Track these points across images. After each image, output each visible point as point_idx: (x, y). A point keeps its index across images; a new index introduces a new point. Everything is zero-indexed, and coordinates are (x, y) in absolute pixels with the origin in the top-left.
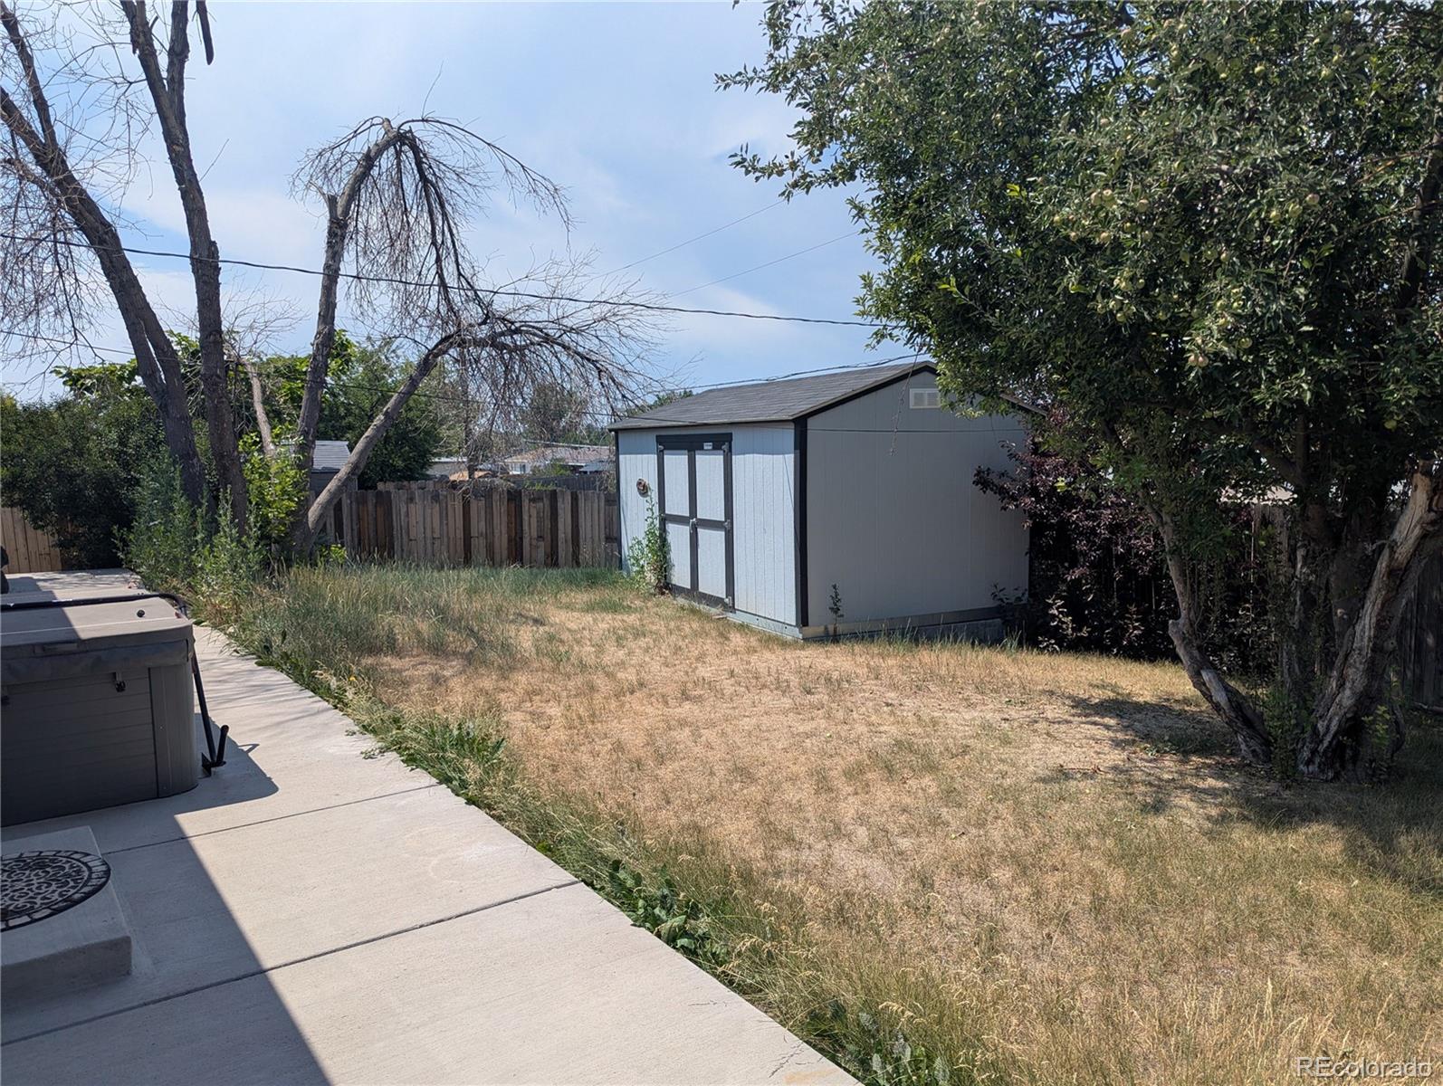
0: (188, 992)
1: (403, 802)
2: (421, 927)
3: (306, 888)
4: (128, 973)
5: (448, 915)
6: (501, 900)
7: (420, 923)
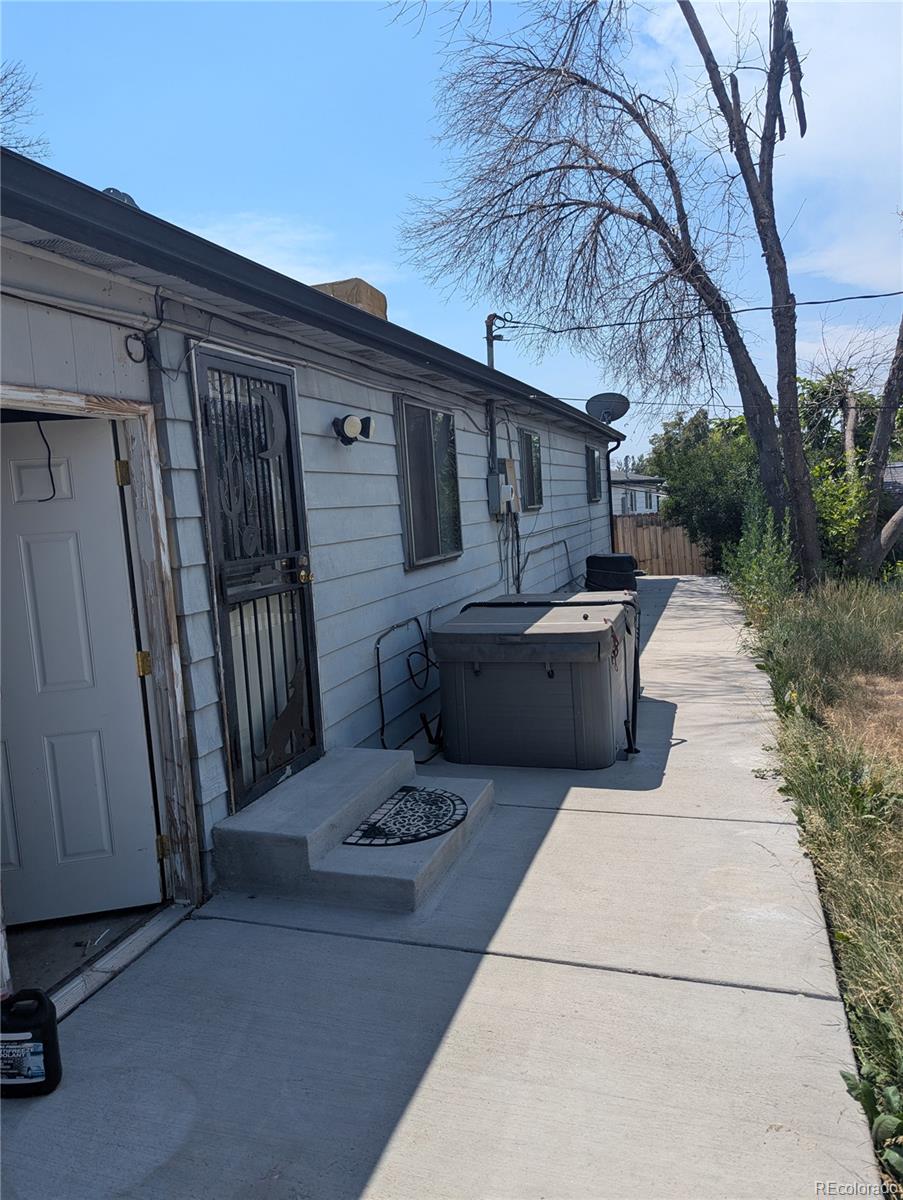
0: (429, 946)
1: (746, 832)
2: (635, 972)
3: (589, 888)
4: (412, 910)
5: (666, 973)
6: (729, 981)
7: (634, 968)
